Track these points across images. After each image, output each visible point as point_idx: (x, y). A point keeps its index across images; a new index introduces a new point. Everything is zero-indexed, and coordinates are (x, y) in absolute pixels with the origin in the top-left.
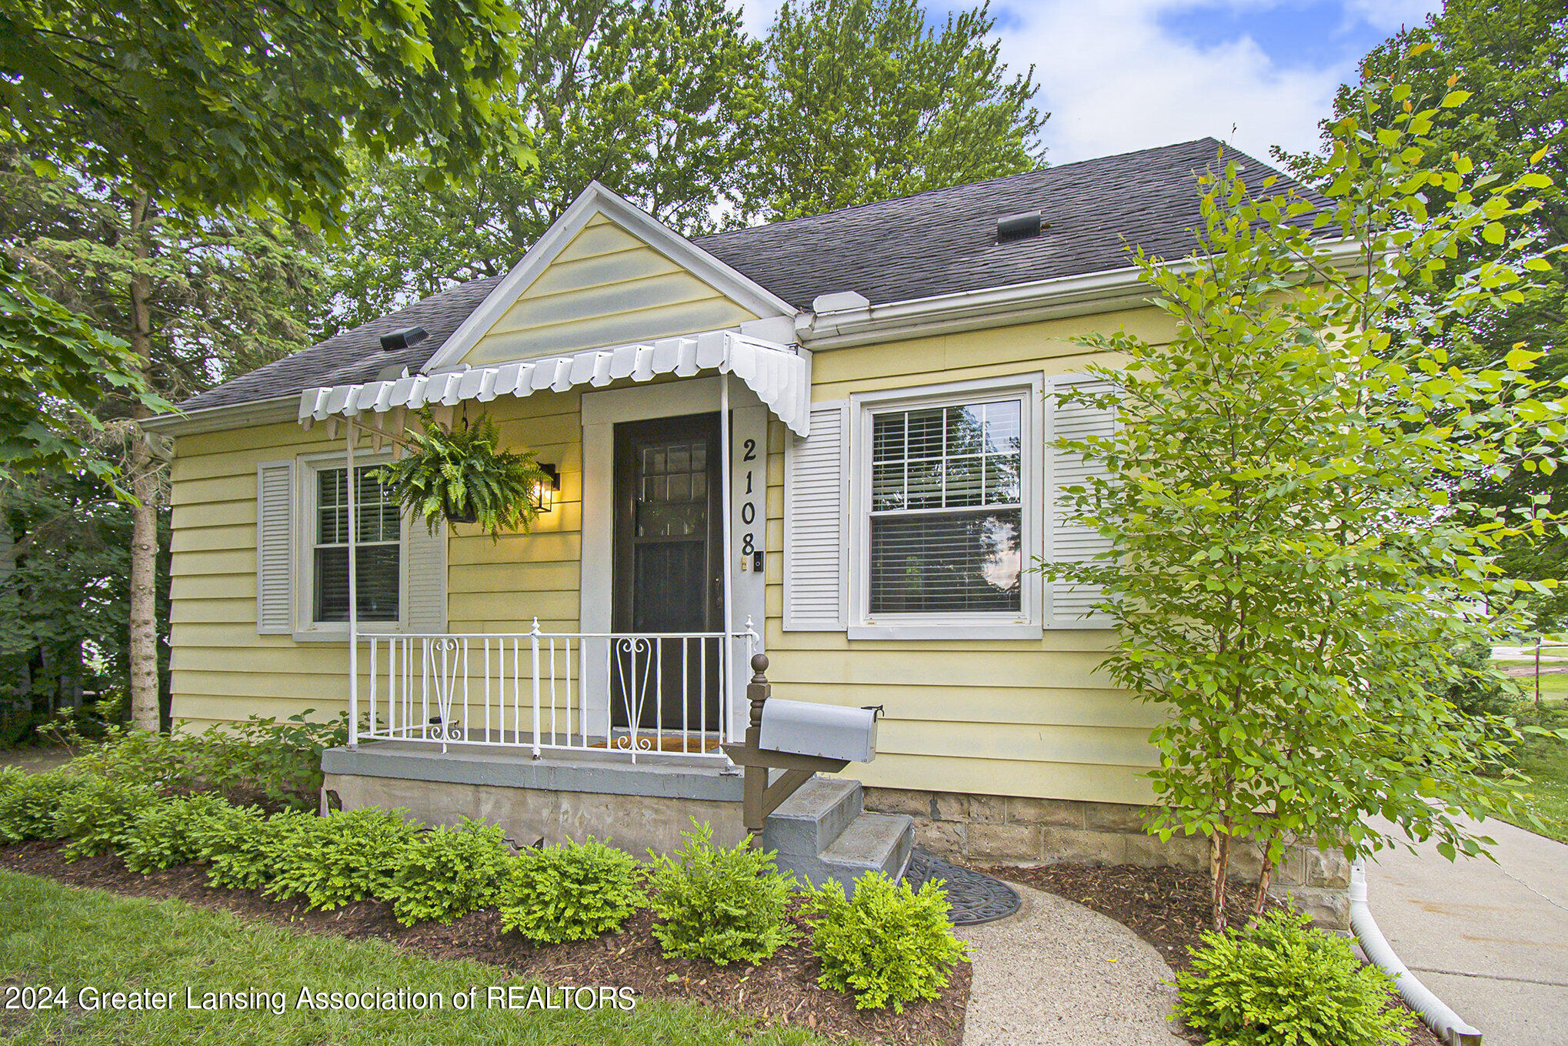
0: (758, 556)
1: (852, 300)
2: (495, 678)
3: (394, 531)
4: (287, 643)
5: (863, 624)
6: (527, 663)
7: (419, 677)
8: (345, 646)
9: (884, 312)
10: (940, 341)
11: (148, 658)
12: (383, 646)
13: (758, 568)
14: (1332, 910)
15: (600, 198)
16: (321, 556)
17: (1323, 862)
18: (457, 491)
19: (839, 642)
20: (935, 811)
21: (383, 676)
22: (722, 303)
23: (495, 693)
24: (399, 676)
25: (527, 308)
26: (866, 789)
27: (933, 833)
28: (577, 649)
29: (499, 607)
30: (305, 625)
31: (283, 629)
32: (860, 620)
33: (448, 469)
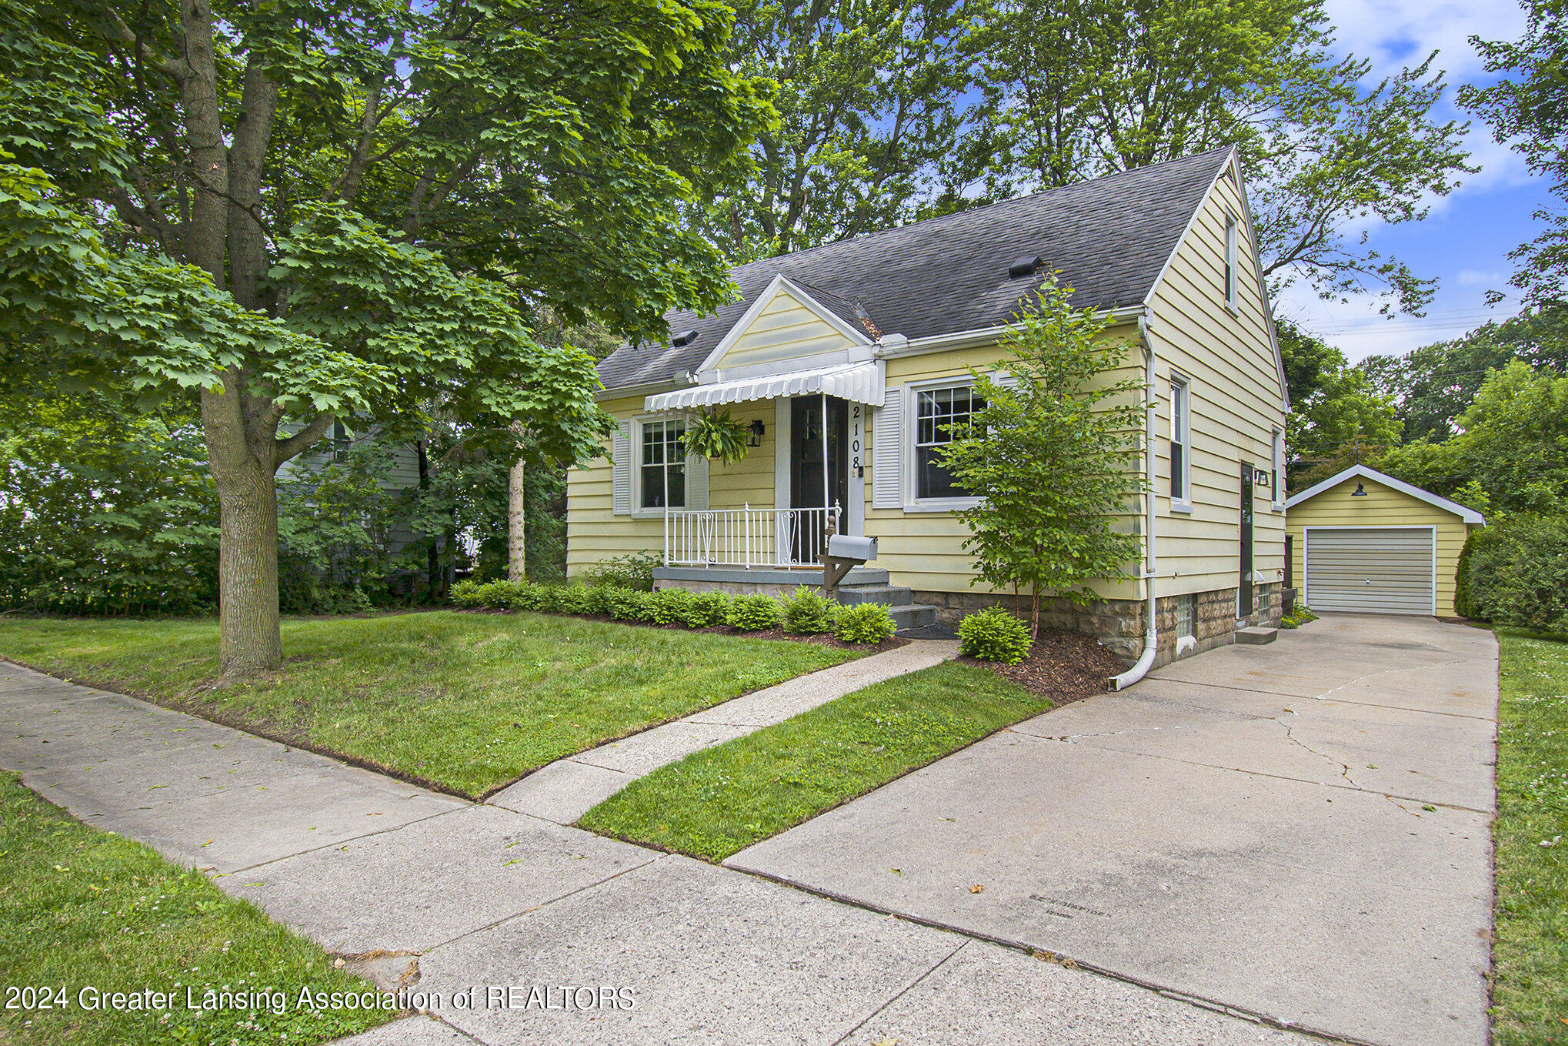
0: (861, 469)
1: (899, 338)
2: (729, 537)
3: (681, 458)
4: (629, 520)
5: (913, 504)
6: (743, 529)
7: (695, 537)
8: (662, 520)
9: (916, 343)
10: (946, 355)
11: (519, 538)
12: (679, 520)
13: (861, 475)
14: (1127, 649)
15: (782, 282)
16: (646, 472)
17: (1123, 624)
18: (719, 447)
19: (900, 514)
20: (947, 603)
21: (679, 537)
22: (840, 337)
23: (729, 546)
24: (686, 537)
25: (747, 338)
26: (914, 592)
27: (946, 615)
28: (773, 520)
29: (734, 497)
30: (637, 509)
31: (626, 512)
32: (911, 502)
33: (714, 435)
